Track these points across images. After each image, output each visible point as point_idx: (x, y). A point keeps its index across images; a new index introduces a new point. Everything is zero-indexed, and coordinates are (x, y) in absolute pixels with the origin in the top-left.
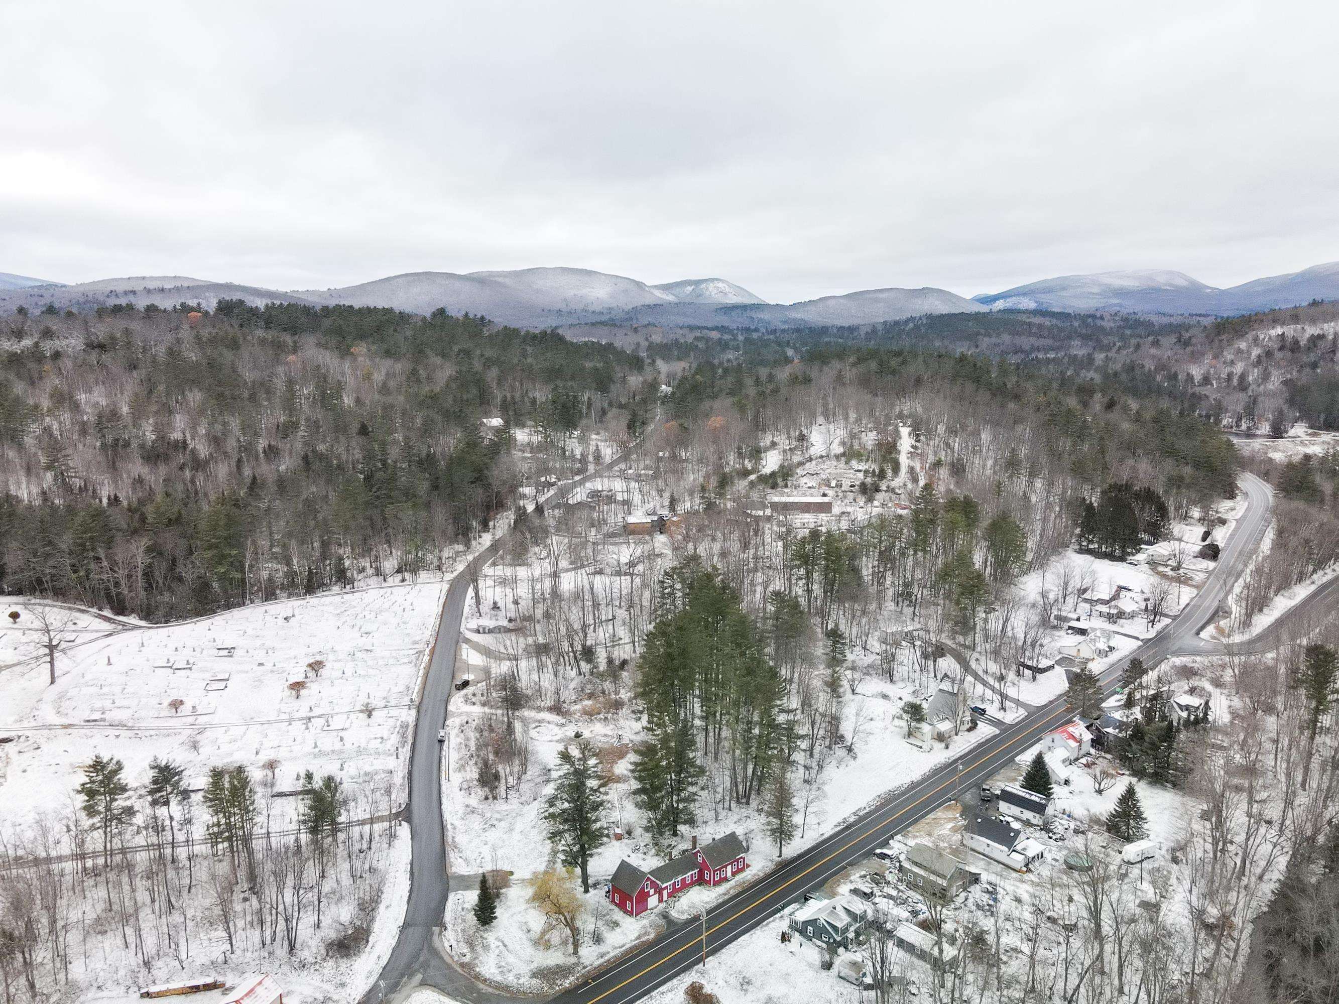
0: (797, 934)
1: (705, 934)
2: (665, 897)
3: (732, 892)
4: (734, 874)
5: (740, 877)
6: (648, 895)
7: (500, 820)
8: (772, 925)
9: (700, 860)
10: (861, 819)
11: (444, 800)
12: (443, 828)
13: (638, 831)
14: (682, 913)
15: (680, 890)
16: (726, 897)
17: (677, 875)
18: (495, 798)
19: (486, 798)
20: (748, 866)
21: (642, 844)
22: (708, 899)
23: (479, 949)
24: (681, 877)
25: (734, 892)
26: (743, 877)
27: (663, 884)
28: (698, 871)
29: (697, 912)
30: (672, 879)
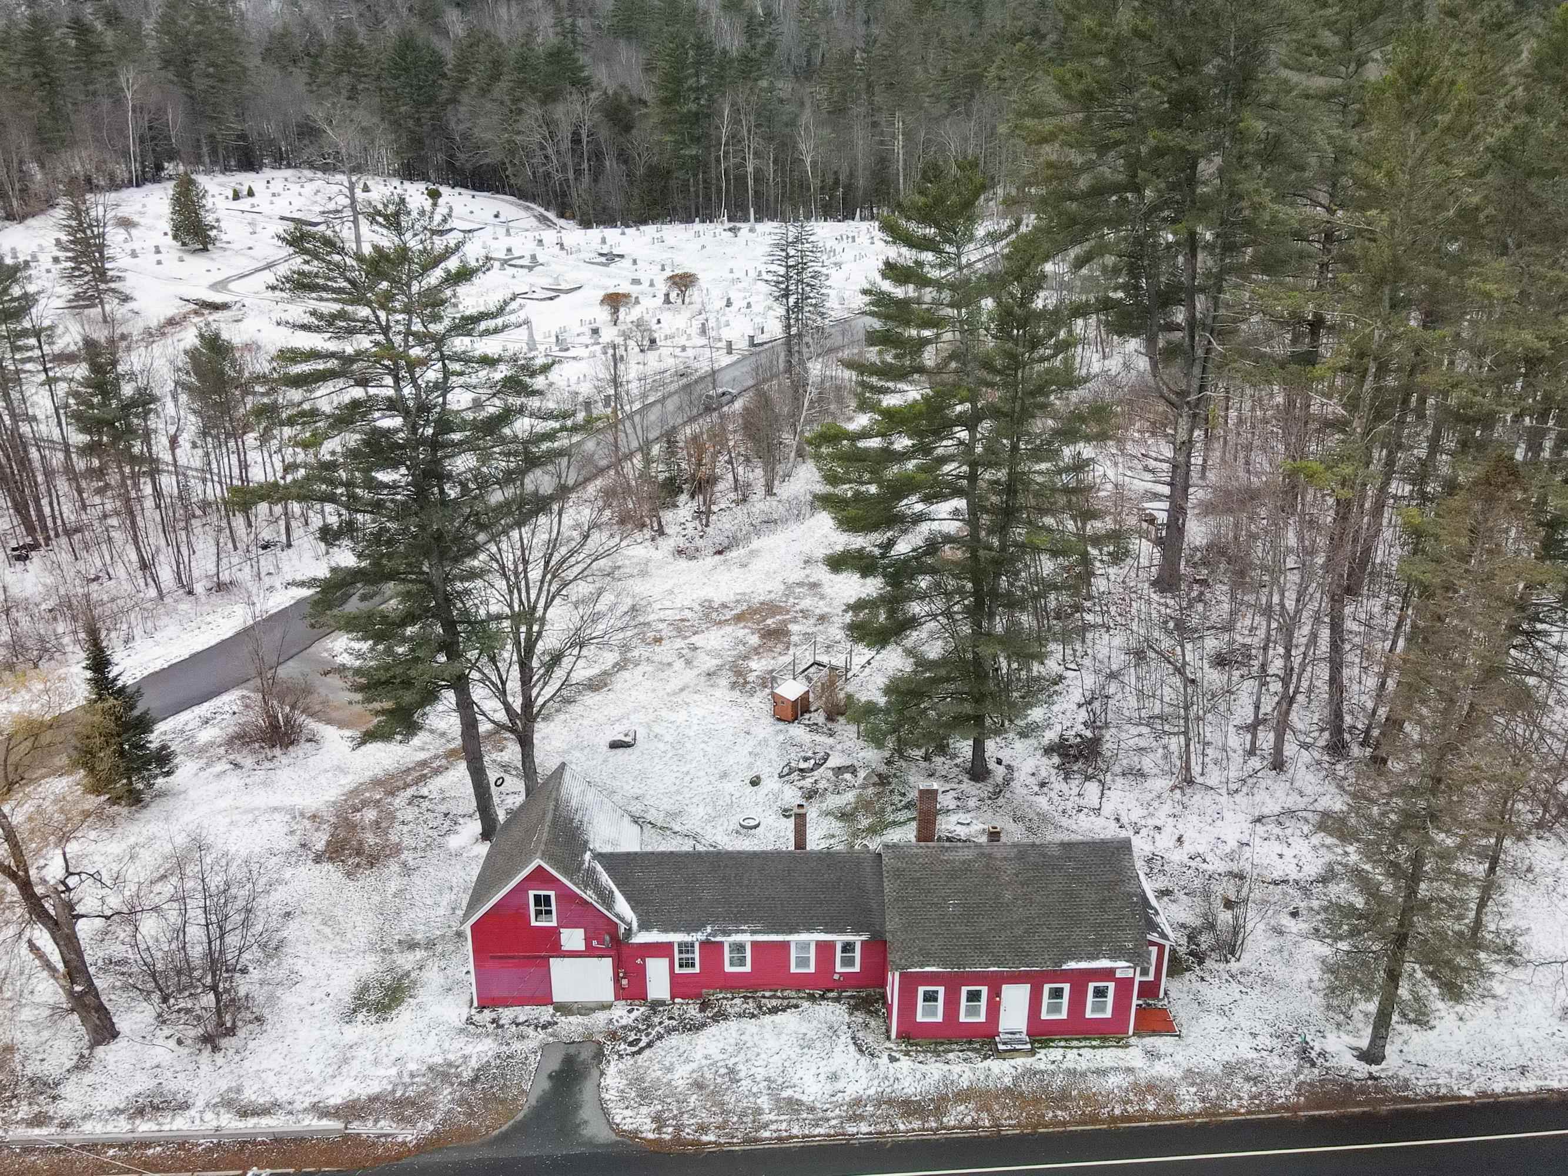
2: (657, 987)
3: (957, 1116)
4: (1044, 1033)
6: (547, 944)
14: (647, 1096)
15: (742, 986)
17: (735, 918)
22: (812, 1093)
24: (753, 932)
25: (968, 1120)
26: (1083, 1065)
27: (644, 926)
28: (863, 942)
29: (703, 1128)
30: (704, 925)
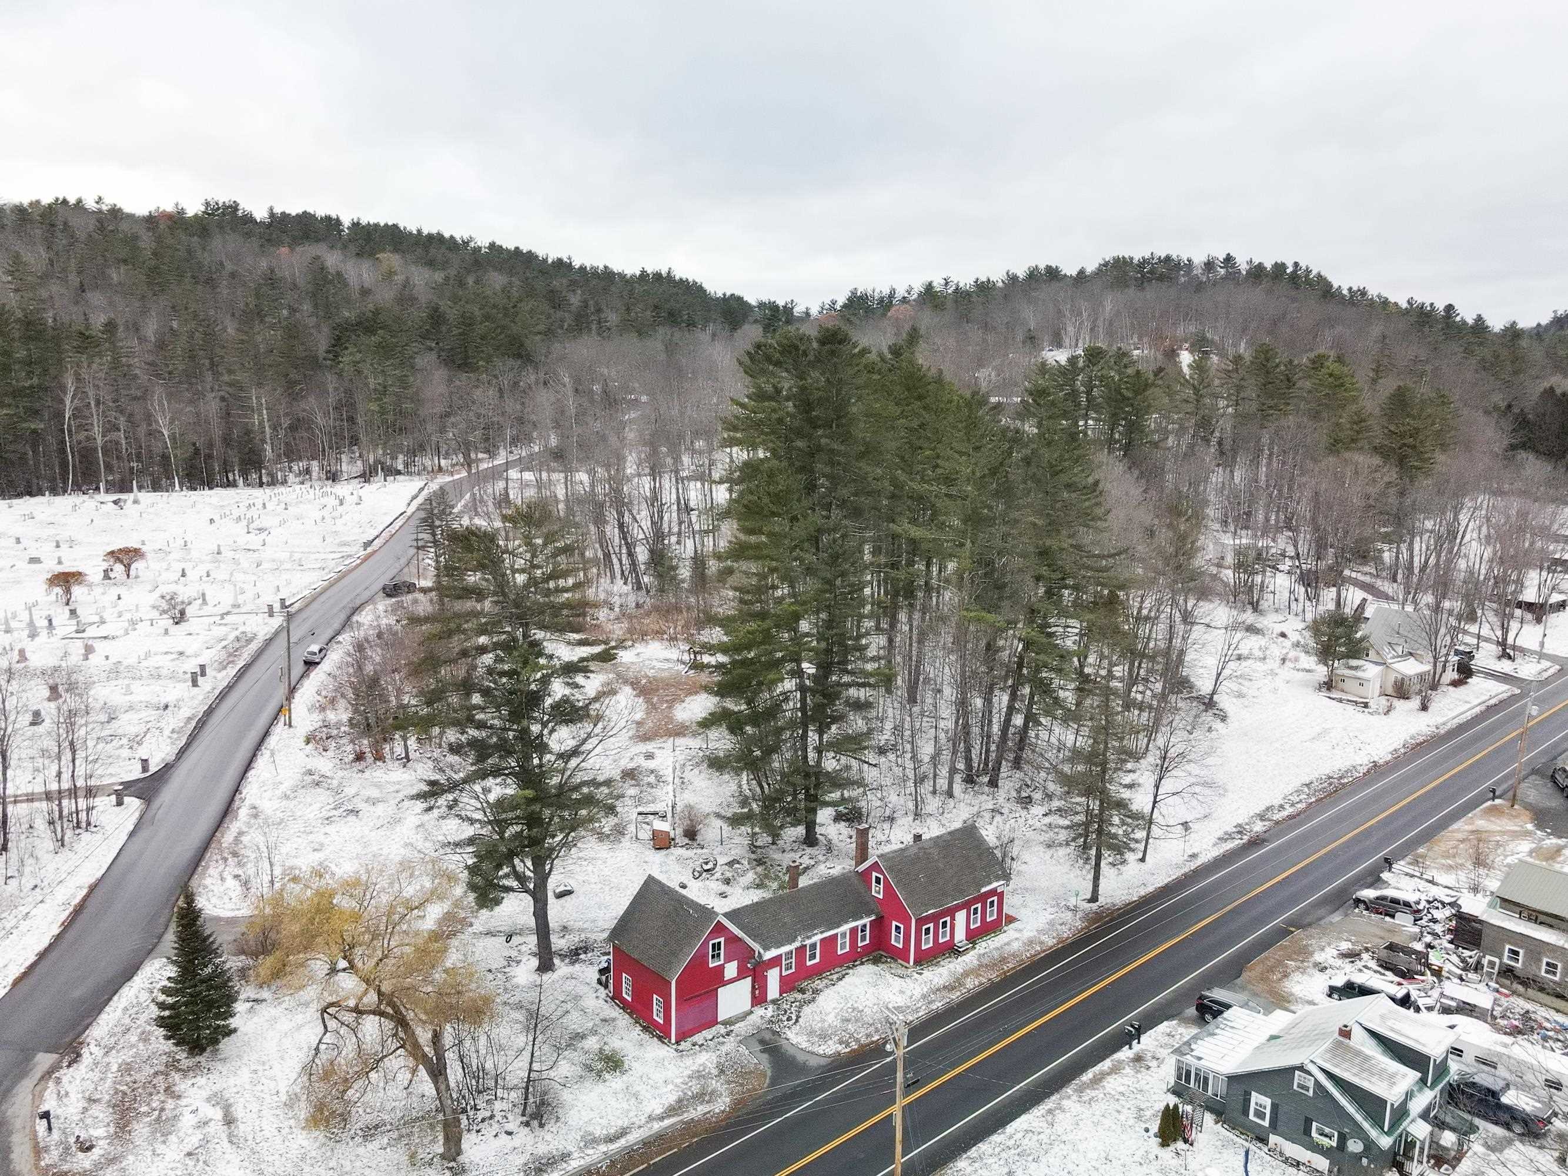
0: (1209, 1118)
1: (901, 1102)
2: (773, 990)
3: (971, 983)
4: (973, 937)
5: (989, 945)
6: (717, 978)
7: (374, 801)
8: (1112, 1084)
9: (877, 892)
10: (1281, 826)
11: (262, 762)
12: (227, 811)
13: (713, 831)
14: (824, 1037)
15: (817, 972)
16: (955, 996)
17: (810, 927)
18: (379, 757)
19: (360, 757)
20: (1011, 920)
21: (722, 860)
22: (900, 1001)
23: (141, 1129)
24: (822, 933)
25: (977, 983)
26: (998, 945)
27: (766, 948)
28: (871, 922)
29: (868, 1036)
30: (796, 937)
